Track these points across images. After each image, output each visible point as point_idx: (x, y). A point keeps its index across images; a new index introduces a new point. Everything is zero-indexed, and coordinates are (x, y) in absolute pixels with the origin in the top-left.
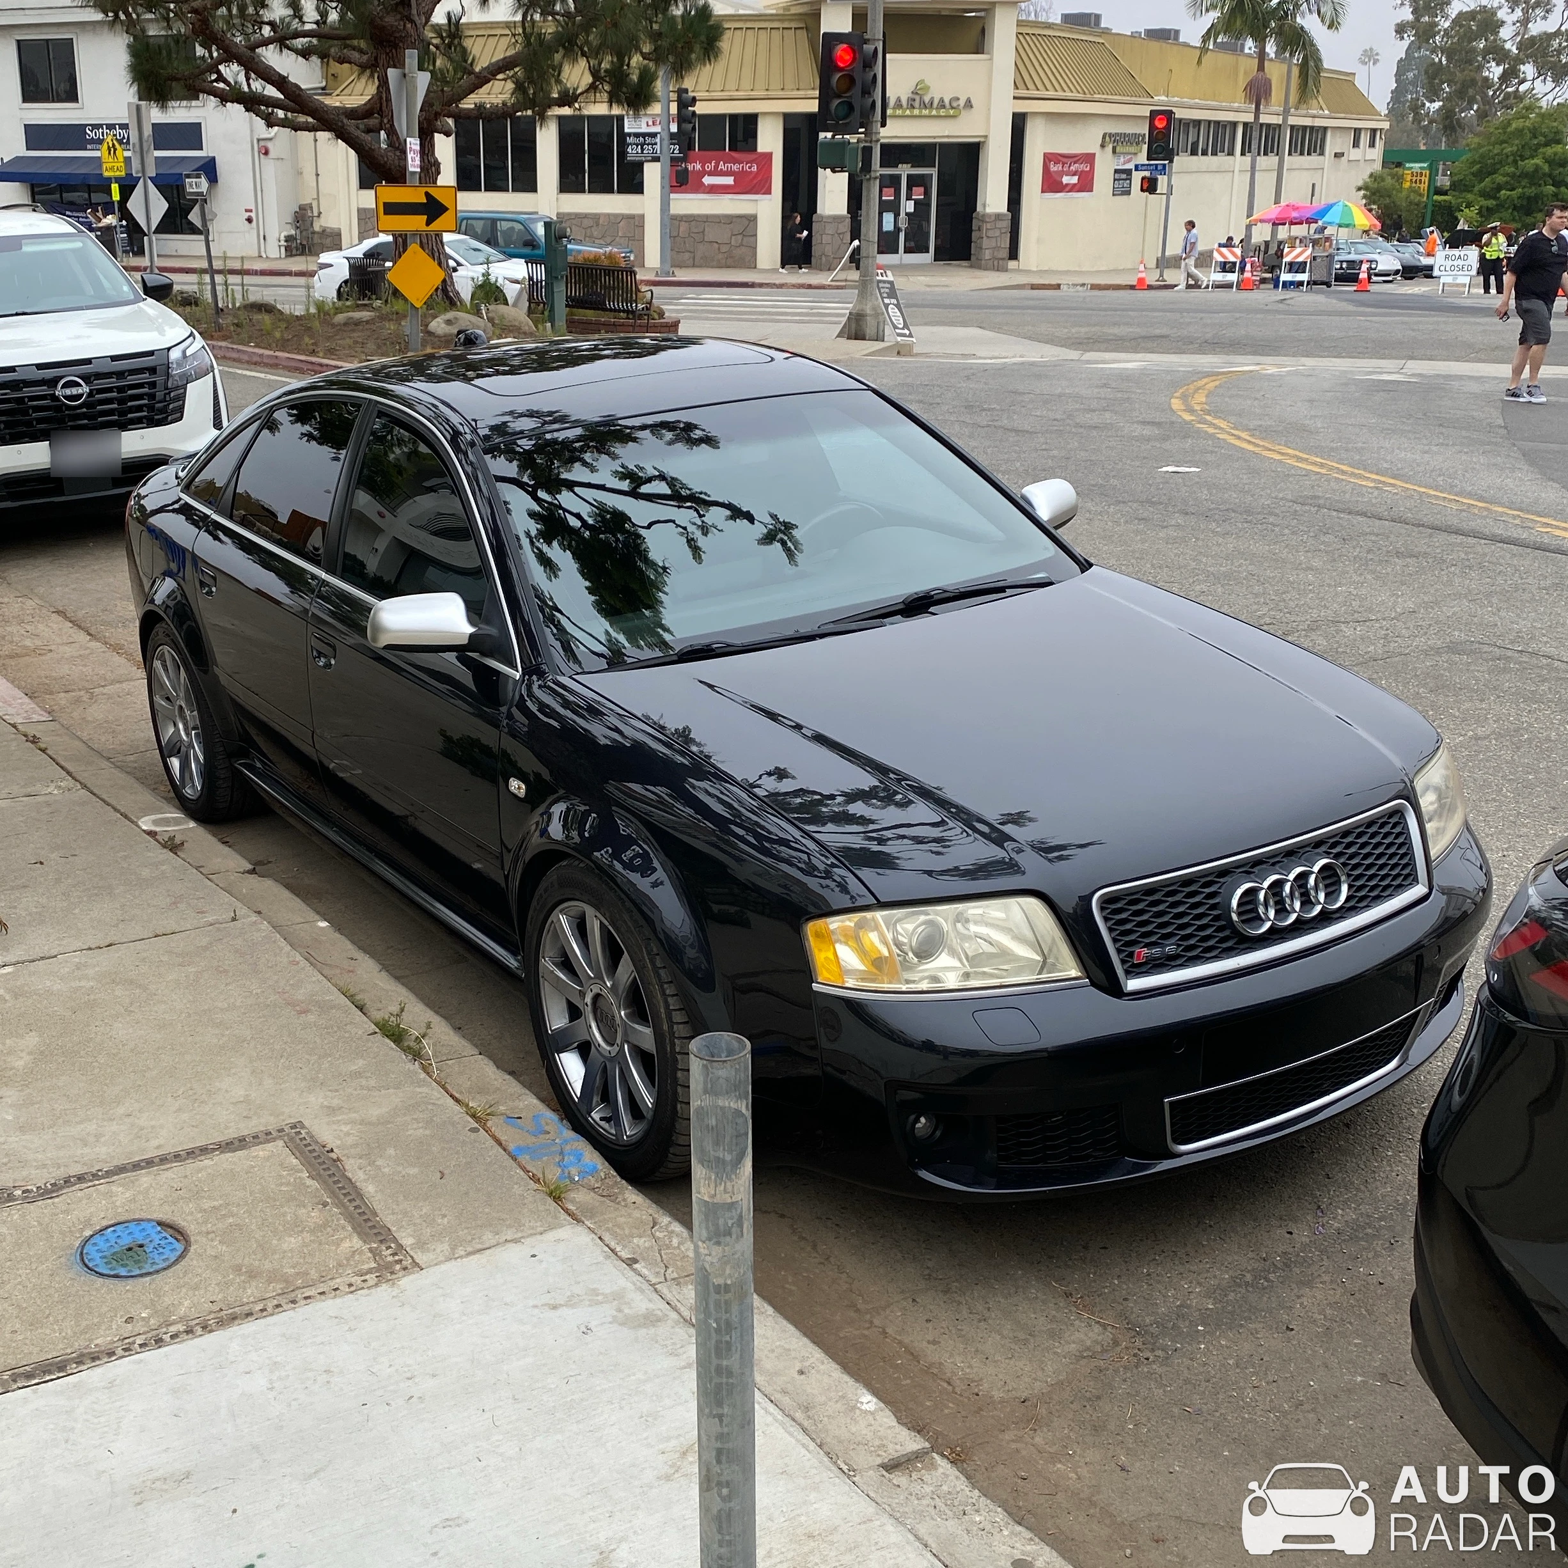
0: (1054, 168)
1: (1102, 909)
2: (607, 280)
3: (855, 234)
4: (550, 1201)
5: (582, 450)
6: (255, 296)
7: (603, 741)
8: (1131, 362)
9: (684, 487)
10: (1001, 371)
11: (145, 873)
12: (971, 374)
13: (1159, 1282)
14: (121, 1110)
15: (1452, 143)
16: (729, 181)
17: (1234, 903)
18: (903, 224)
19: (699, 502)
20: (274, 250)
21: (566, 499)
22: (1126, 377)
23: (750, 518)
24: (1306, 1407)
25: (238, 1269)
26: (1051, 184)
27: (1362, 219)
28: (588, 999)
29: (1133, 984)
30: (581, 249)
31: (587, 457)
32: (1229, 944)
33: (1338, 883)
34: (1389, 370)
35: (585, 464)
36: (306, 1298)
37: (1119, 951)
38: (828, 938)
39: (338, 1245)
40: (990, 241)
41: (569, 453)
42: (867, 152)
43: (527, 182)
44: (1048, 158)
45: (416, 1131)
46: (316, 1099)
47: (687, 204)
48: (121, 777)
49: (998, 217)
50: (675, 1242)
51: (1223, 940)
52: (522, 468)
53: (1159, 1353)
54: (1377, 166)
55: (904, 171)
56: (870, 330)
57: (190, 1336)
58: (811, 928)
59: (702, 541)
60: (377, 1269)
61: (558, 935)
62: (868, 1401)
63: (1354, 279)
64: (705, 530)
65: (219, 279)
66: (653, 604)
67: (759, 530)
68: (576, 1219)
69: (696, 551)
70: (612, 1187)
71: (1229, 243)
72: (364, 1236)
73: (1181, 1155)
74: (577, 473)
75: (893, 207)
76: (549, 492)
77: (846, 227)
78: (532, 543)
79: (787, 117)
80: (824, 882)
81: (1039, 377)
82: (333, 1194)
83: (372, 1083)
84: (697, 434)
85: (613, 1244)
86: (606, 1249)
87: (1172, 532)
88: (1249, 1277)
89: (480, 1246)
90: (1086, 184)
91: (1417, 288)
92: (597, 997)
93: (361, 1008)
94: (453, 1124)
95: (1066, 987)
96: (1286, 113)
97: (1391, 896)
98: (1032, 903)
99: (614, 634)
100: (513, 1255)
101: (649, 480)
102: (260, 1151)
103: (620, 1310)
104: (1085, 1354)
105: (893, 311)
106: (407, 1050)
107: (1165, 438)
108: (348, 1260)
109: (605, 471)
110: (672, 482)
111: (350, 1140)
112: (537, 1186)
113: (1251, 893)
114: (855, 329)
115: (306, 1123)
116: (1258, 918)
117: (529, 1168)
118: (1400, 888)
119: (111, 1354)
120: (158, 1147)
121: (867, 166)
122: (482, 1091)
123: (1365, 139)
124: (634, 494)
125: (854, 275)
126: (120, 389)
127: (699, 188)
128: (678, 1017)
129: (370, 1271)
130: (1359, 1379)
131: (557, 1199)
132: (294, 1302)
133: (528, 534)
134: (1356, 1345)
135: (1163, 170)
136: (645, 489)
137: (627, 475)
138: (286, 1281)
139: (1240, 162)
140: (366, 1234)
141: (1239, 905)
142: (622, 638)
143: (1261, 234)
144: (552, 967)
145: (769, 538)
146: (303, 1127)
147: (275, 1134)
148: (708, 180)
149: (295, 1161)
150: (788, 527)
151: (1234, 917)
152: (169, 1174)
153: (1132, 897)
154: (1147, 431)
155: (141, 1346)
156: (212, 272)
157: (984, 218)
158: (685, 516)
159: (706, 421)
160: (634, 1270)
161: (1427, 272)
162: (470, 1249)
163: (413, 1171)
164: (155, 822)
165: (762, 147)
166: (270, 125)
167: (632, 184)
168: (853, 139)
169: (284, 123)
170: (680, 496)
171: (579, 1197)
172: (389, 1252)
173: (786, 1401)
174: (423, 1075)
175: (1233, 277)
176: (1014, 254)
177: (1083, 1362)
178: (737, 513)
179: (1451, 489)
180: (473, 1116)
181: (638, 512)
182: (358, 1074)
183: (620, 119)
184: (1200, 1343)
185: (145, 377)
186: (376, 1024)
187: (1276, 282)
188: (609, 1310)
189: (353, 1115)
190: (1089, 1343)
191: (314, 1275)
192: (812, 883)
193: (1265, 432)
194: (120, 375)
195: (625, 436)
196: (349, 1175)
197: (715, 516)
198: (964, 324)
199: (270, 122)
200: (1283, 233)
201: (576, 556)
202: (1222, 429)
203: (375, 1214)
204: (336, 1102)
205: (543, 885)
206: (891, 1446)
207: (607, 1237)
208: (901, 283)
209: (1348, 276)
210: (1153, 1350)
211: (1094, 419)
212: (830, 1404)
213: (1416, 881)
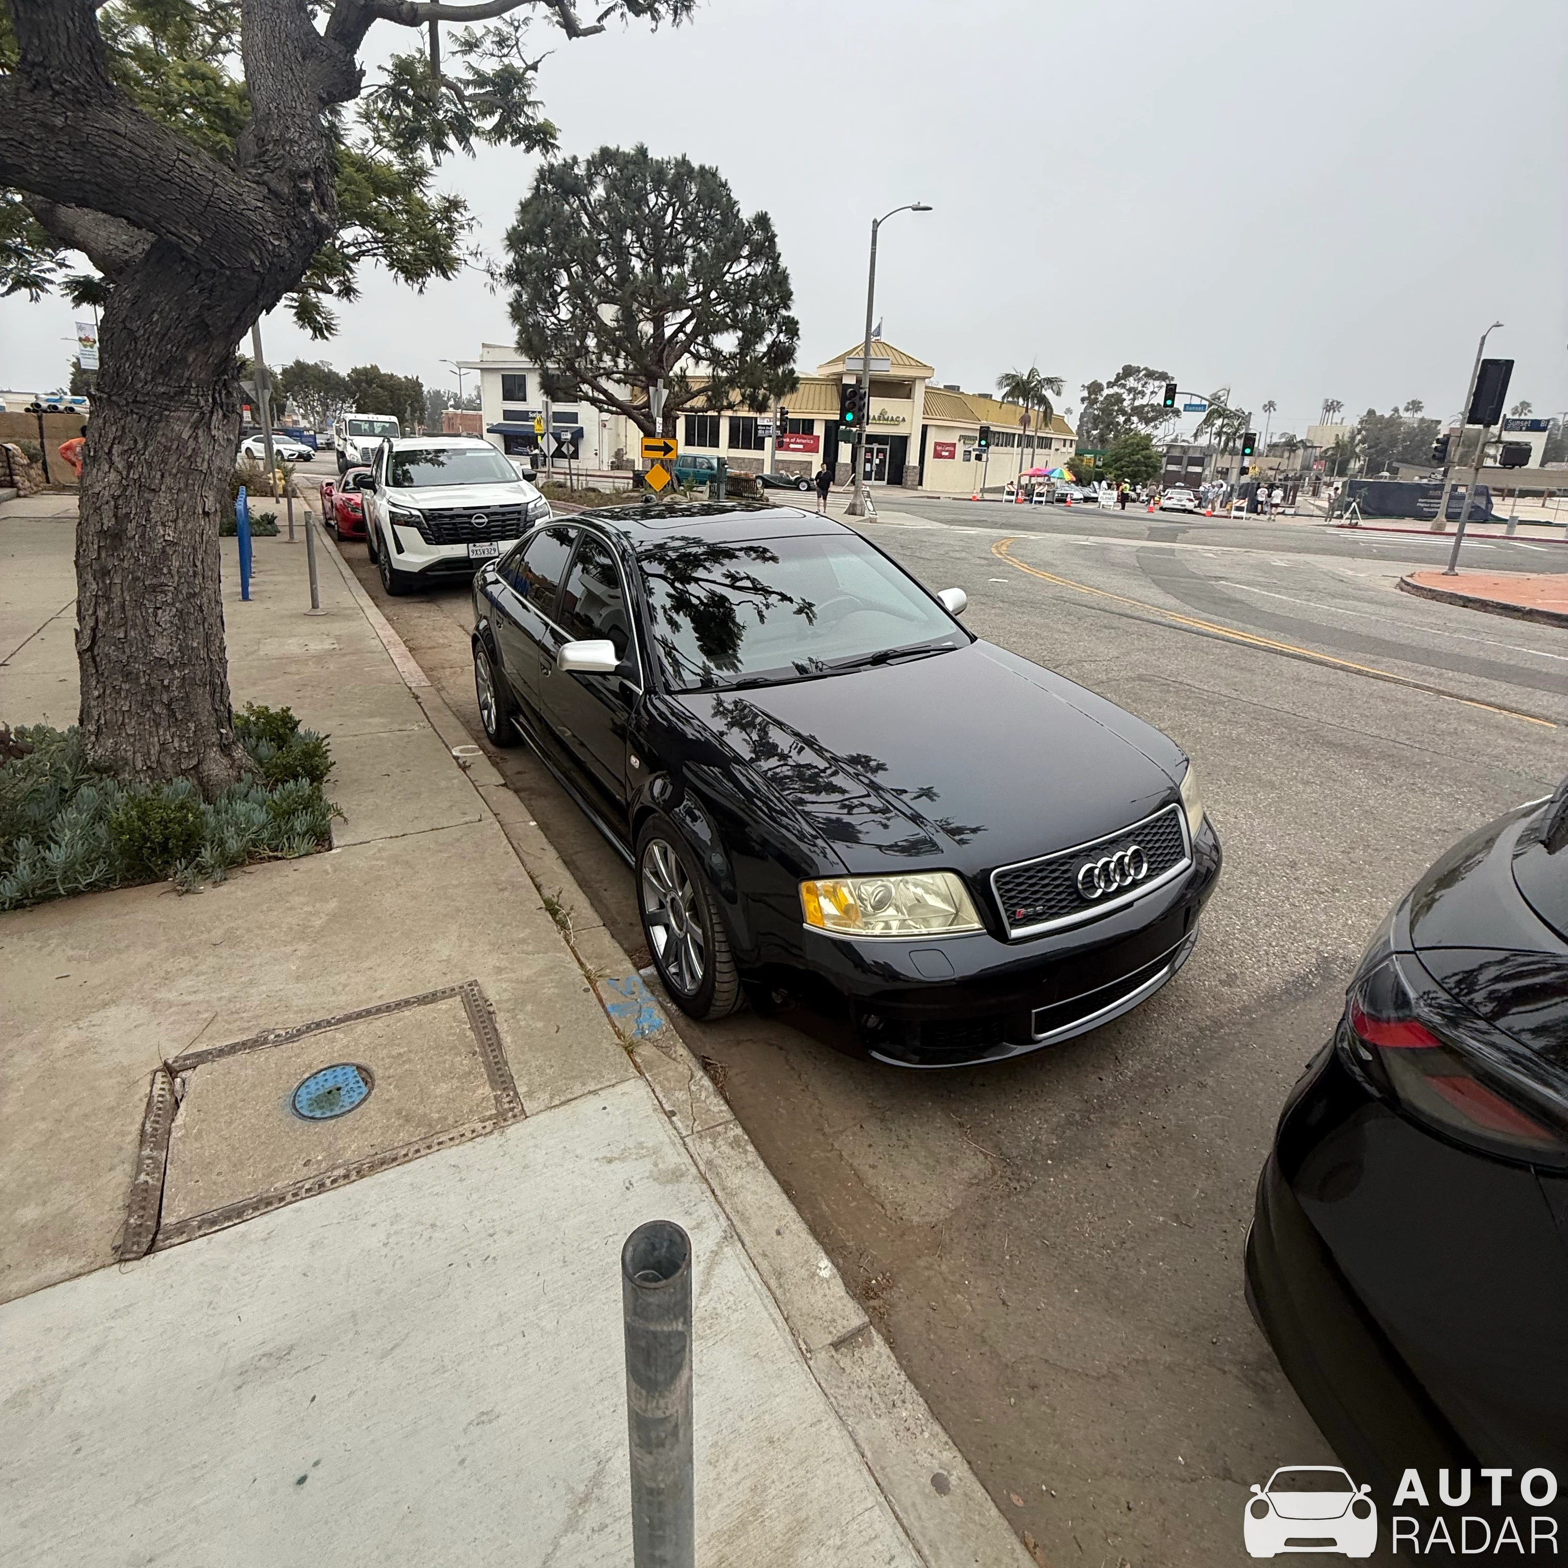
0: (939, 448)
1: (996, 882)
2: (744, 484)
3: (854, 471)
4: (625, 1054)
5: (705, 560)
6: (591, 485)
7: (690, 736)
8: (973, 531)
9: (759, 583)
10: (915, 532)
11: (443, 784)
12: (903, 532)
13: (1020, 1117)
14: (367, 964)
15: (1103, 448)
16: (801, 446)
17: (1080, 877)
18: (874, 468)
19: (766, 592)
20: (606, 467)
21: (692, 588)
22: (970, 537)
23: (791, 600)
24: (1128, 1245)
25: (399, 1112)
26: (937, 455)
27: (1068, 476)
28: (668, 899)
29: (1015, 933)
30: (732, 471)
31: (707, 564)
32: (1076, 904)
33: (1142, 862)
34: (1083, 540)
35: (705, 568)
36: (440, 1143)
37: (1006, 910)
38: (814, 893)
39: (474, 1092)
40: (910, 477)
41: (696, 561)
42: (860, 435)
43: (715, 444)
44: (936, 444)
45: (549, 990)
46: (493, 961)
47: (781, 455)
48: (454, 721)
49: (915, 467)
50: (704, 1095)
51: (1071, 901)
52: (668, 569)
53: (1023, 1184)
54: (1073, 455)
55: (875, 446)
56: (858, 512)
57: (346, 1181)
58: (804, 886)
59: (765, 612)
60: (496, 1116)
61: (652, 856)
62: (825, 1267)
63: (1065, 501)
64: (767, 606)
65: (574, 477)
66: (734, 647)
67: (795, 607)
68: (639, 1072)
69: (762, 617)
70: (669, 1039)
71: (1012, 483)
72: (493, 1084)
73: (1040, 1041)
74: (700, 573)
75: (870, 461)
76: (682, 583)
77: (850, 468)
78: (665, 612)
79: (826, 421)
80: (813, 848)
81: (932, 535)
82: (482, 1045)
83: (530, 948)
84: (768, 555)
85: (661, 1096)
86: (656, 1102)
87: (998, 611)
88: (1078, 1117)
89: (570, 1096)
90: (952, 456)
91: (1090, 506)
92: (673, 900)
93: (538, 888)
94: (574, 984)
95: (973, 936)
96: (1036, 431)
97: (1171, 867)
98: (951, 877)
99: (707, 663)
100: (589, 1106)
101: (742, 579)
102: (443, 1005)
103: (656, 1165)
104: (974, 1183)
105: (869, 503)
106: (557, 922)
107: (990, 566)
108: (478, 1106)
109: (717, 572)
110: (753, 581)
111: (505, 996)
112: (618, 1041)
113: (1091, 870)
114: (852, 511)
115: (479, 981)
116: (1094, 886)
117: (617, 1023)
118: (1176, 861)
119: (282, 1199)
120: (381, 997)
121: (860, 442)
122: (599, 957)
123: (1068, 443)
124: (732, 586)
125: (852, 488)
126: (503, 521)
127: (788, 449)
128: (717, 928)
129: (490, 1118)
130: (1161, 1219)
131: (630, 1053)
132: (429, 1147)
133: (663, 607)
134: (1155, 1185)
135: (984, 451)
136: (738, 584)
137: (728, 576)
138: (430, 1125)
139: (1016, 450)
140: (496, 1082)
141: (1084, 877)
142: (712, 665)
143: (1025, 481)
144: (650, 875)
145: (800, 611)
146: (477, 985)
147: (457, 990)
148: (792, 446)
149: (464, 1014)
150: (811, 605)
151: (1080, 886)
152: (378, 1023)
153: (1017, 873)
154: (983, 562)
155: (308, 1191)
156: (571, 474)
157: (908, 467)
158: (758, 599)
159: (773, 548)
160: (672, 1122)
161: (1095, 500)
162: (563, 1099)
163: (540, 1025)
164: (461, 751)
165: (815, 433)
166: (601, 411)
167: (760, 446)
168: (854, 429)
169: (608, 411)
170: (757, 588)
171: (646, 1051)
172: (508, 1099)
173: (764, 1265)
174: (564, 943)
175: (1013, 498)
176: (921, 484)
177: (973, 1188)
178: (784, 598)
179: (1124, 596)
180: (588, 978)
181: (733, 596)
182: (523, 941)
183: (756, 419)
184: (1050, 1176)
185: (516, 516)
186: (545, 901)
187: (1031, 501)
188: (647, 1165)
189: (512, 975)
190: (976, 1171)
191: (451, 1121)
192: (804, 847)
193: (1035, 565)
194: (503, 514)
195: (730, 554)
196: (497, 1026)
197: (774, 599)
198: (899, 511)
199: (601, 410)
200: (1034, 481)
201: (693, 621)
202: (1015, 562)
203: (506, 1063)
204: (504, 964)
205: (644, 827)
206: (839, 1321)
207: (658, 1089)
208: (872, 493)
209: (1062, 499)
210: (1019, 1181)
211: (957, 555)
212: (798, 1269)
213: (1184, 855)
